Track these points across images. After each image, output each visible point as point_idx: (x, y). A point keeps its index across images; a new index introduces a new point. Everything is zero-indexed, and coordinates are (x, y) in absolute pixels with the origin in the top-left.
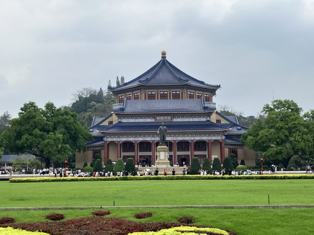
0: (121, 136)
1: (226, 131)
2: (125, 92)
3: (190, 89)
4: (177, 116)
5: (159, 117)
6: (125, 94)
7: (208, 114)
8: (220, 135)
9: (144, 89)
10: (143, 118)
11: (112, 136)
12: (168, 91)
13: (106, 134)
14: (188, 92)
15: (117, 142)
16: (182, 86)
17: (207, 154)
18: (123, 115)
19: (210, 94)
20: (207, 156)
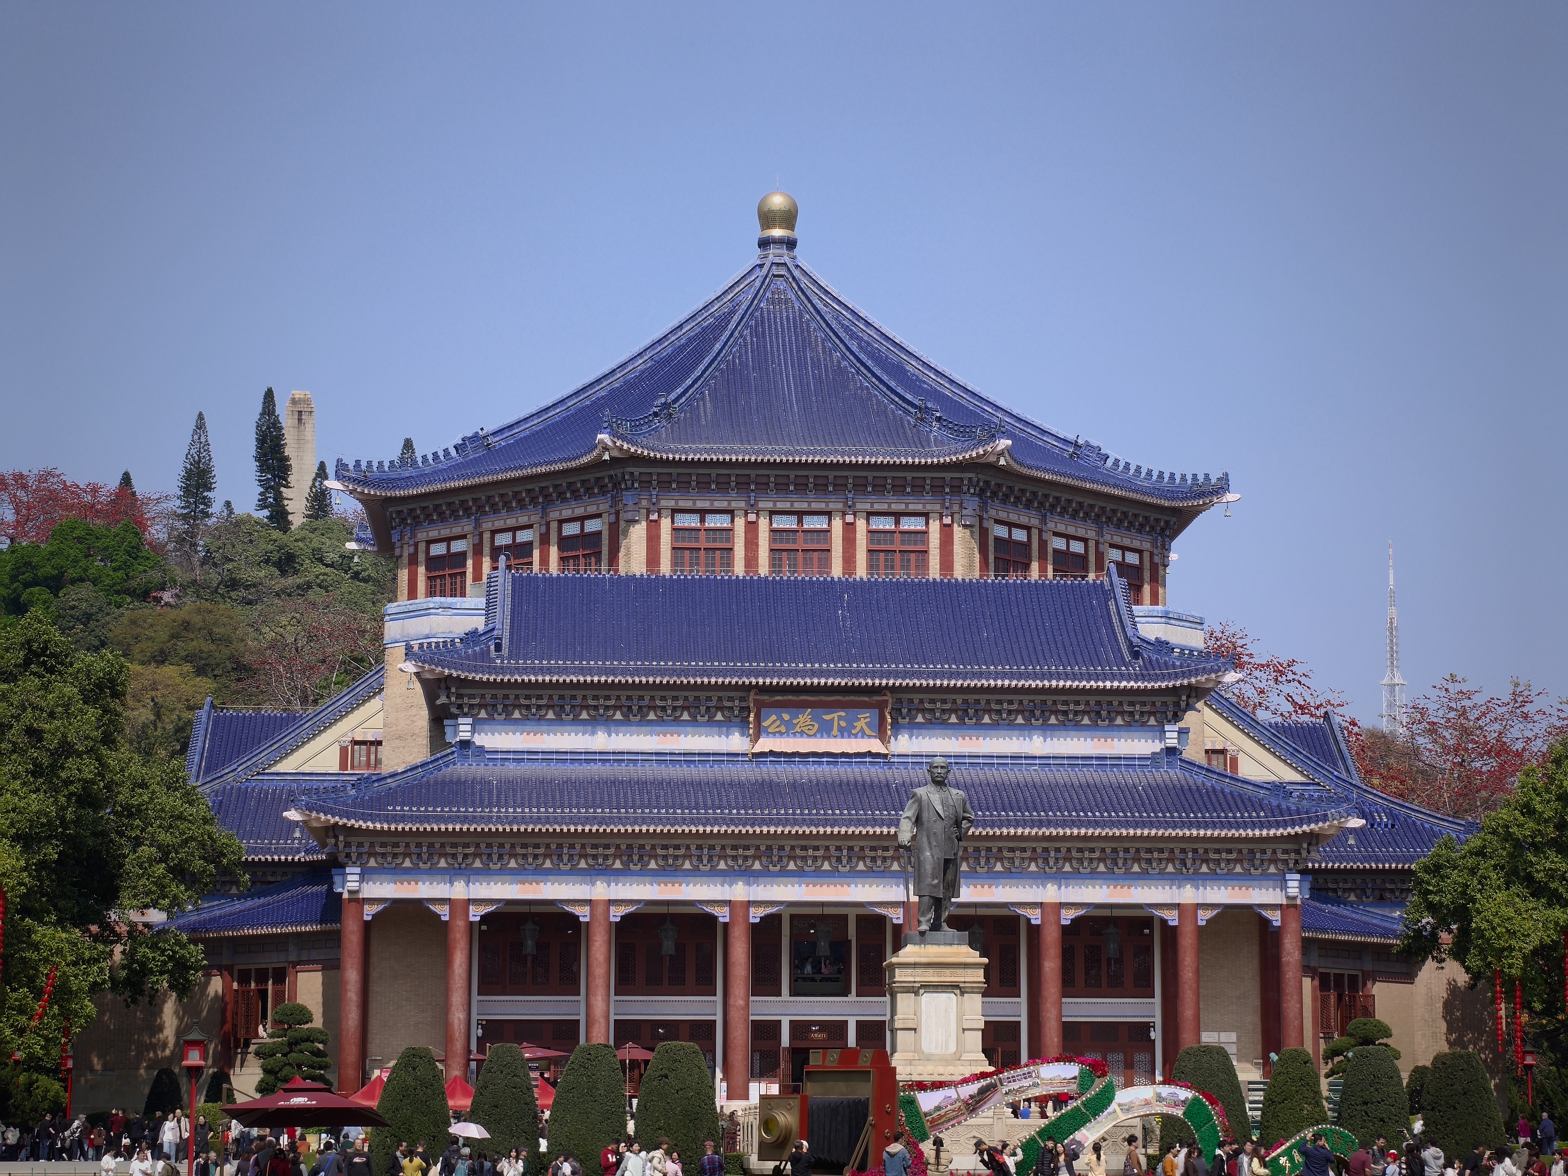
0: (478, 864)
1: (1313, 838)
2: (480, 508)
3: (1005, 500)
4: (923, 711)
5: (786, 717)
6: (478, 524)
7: (1170, 700)
8: (1272, 870)
9: (646, 484)
10: (652, 716)
11: (406, 855)
12: (832, 506)
13: (360, 845)
14: (989, 524)
15: (444, 912)
16: (948, 476)
17: (1158, 1020)
18: (488, 693)
19: (1146, 546)
20: (1156, 1035)
